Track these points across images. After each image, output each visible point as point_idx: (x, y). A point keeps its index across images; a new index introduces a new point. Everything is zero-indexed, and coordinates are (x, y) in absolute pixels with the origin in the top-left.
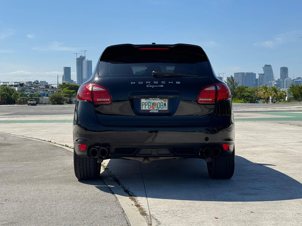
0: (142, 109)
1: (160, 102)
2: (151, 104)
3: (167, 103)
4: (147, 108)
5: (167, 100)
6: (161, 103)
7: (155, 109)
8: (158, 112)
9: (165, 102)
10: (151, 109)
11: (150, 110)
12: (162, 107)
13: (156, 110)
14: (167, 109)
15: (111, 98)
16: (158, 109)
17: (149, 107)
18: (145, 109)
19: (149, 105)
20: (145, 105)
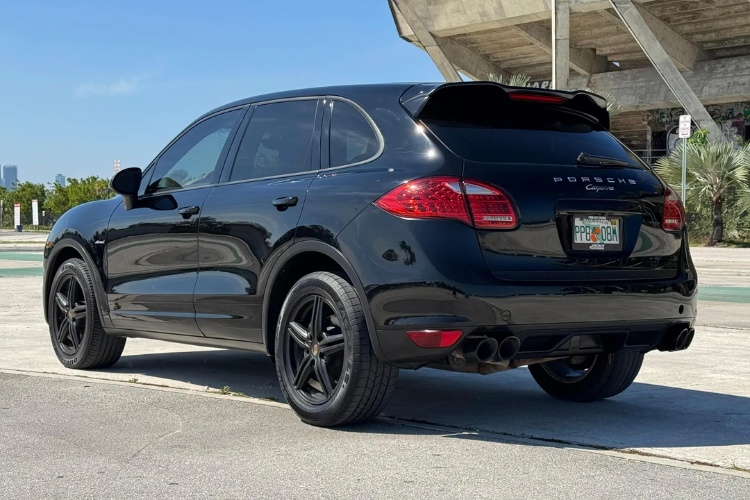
0: (576, 242)
1: (606, 226)
2: (591, 230)
3: (617, 227)
4: (585, 241)
5: (617, 221)
6: (608, 227)
7: (598, 242)
8: (603, 249)
9: (614, 226)
10: (591, 242)
11: (590, 244)
12: (609, 238)
13: (600, 244)
14: (618, 242)
15: (516, 214)
16: (602, 242)
17: (588, 238)
18: (581, 242)
19: (587, 233)
20: (582, 232)
